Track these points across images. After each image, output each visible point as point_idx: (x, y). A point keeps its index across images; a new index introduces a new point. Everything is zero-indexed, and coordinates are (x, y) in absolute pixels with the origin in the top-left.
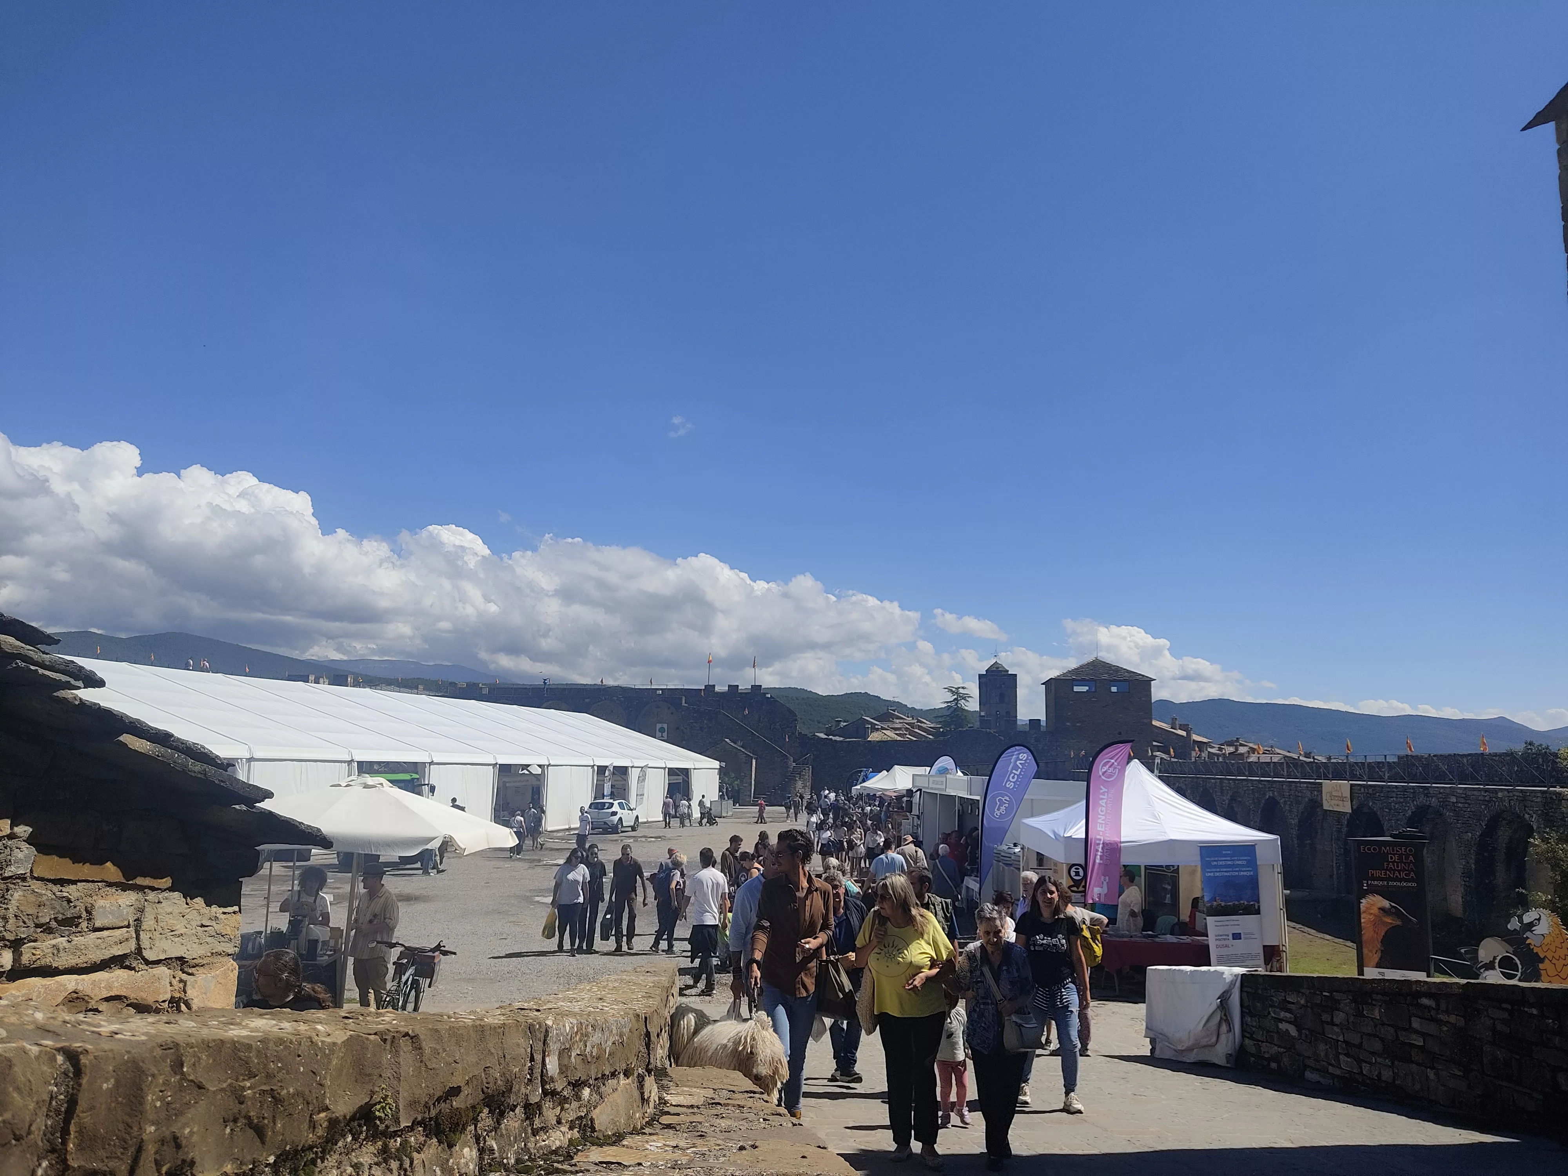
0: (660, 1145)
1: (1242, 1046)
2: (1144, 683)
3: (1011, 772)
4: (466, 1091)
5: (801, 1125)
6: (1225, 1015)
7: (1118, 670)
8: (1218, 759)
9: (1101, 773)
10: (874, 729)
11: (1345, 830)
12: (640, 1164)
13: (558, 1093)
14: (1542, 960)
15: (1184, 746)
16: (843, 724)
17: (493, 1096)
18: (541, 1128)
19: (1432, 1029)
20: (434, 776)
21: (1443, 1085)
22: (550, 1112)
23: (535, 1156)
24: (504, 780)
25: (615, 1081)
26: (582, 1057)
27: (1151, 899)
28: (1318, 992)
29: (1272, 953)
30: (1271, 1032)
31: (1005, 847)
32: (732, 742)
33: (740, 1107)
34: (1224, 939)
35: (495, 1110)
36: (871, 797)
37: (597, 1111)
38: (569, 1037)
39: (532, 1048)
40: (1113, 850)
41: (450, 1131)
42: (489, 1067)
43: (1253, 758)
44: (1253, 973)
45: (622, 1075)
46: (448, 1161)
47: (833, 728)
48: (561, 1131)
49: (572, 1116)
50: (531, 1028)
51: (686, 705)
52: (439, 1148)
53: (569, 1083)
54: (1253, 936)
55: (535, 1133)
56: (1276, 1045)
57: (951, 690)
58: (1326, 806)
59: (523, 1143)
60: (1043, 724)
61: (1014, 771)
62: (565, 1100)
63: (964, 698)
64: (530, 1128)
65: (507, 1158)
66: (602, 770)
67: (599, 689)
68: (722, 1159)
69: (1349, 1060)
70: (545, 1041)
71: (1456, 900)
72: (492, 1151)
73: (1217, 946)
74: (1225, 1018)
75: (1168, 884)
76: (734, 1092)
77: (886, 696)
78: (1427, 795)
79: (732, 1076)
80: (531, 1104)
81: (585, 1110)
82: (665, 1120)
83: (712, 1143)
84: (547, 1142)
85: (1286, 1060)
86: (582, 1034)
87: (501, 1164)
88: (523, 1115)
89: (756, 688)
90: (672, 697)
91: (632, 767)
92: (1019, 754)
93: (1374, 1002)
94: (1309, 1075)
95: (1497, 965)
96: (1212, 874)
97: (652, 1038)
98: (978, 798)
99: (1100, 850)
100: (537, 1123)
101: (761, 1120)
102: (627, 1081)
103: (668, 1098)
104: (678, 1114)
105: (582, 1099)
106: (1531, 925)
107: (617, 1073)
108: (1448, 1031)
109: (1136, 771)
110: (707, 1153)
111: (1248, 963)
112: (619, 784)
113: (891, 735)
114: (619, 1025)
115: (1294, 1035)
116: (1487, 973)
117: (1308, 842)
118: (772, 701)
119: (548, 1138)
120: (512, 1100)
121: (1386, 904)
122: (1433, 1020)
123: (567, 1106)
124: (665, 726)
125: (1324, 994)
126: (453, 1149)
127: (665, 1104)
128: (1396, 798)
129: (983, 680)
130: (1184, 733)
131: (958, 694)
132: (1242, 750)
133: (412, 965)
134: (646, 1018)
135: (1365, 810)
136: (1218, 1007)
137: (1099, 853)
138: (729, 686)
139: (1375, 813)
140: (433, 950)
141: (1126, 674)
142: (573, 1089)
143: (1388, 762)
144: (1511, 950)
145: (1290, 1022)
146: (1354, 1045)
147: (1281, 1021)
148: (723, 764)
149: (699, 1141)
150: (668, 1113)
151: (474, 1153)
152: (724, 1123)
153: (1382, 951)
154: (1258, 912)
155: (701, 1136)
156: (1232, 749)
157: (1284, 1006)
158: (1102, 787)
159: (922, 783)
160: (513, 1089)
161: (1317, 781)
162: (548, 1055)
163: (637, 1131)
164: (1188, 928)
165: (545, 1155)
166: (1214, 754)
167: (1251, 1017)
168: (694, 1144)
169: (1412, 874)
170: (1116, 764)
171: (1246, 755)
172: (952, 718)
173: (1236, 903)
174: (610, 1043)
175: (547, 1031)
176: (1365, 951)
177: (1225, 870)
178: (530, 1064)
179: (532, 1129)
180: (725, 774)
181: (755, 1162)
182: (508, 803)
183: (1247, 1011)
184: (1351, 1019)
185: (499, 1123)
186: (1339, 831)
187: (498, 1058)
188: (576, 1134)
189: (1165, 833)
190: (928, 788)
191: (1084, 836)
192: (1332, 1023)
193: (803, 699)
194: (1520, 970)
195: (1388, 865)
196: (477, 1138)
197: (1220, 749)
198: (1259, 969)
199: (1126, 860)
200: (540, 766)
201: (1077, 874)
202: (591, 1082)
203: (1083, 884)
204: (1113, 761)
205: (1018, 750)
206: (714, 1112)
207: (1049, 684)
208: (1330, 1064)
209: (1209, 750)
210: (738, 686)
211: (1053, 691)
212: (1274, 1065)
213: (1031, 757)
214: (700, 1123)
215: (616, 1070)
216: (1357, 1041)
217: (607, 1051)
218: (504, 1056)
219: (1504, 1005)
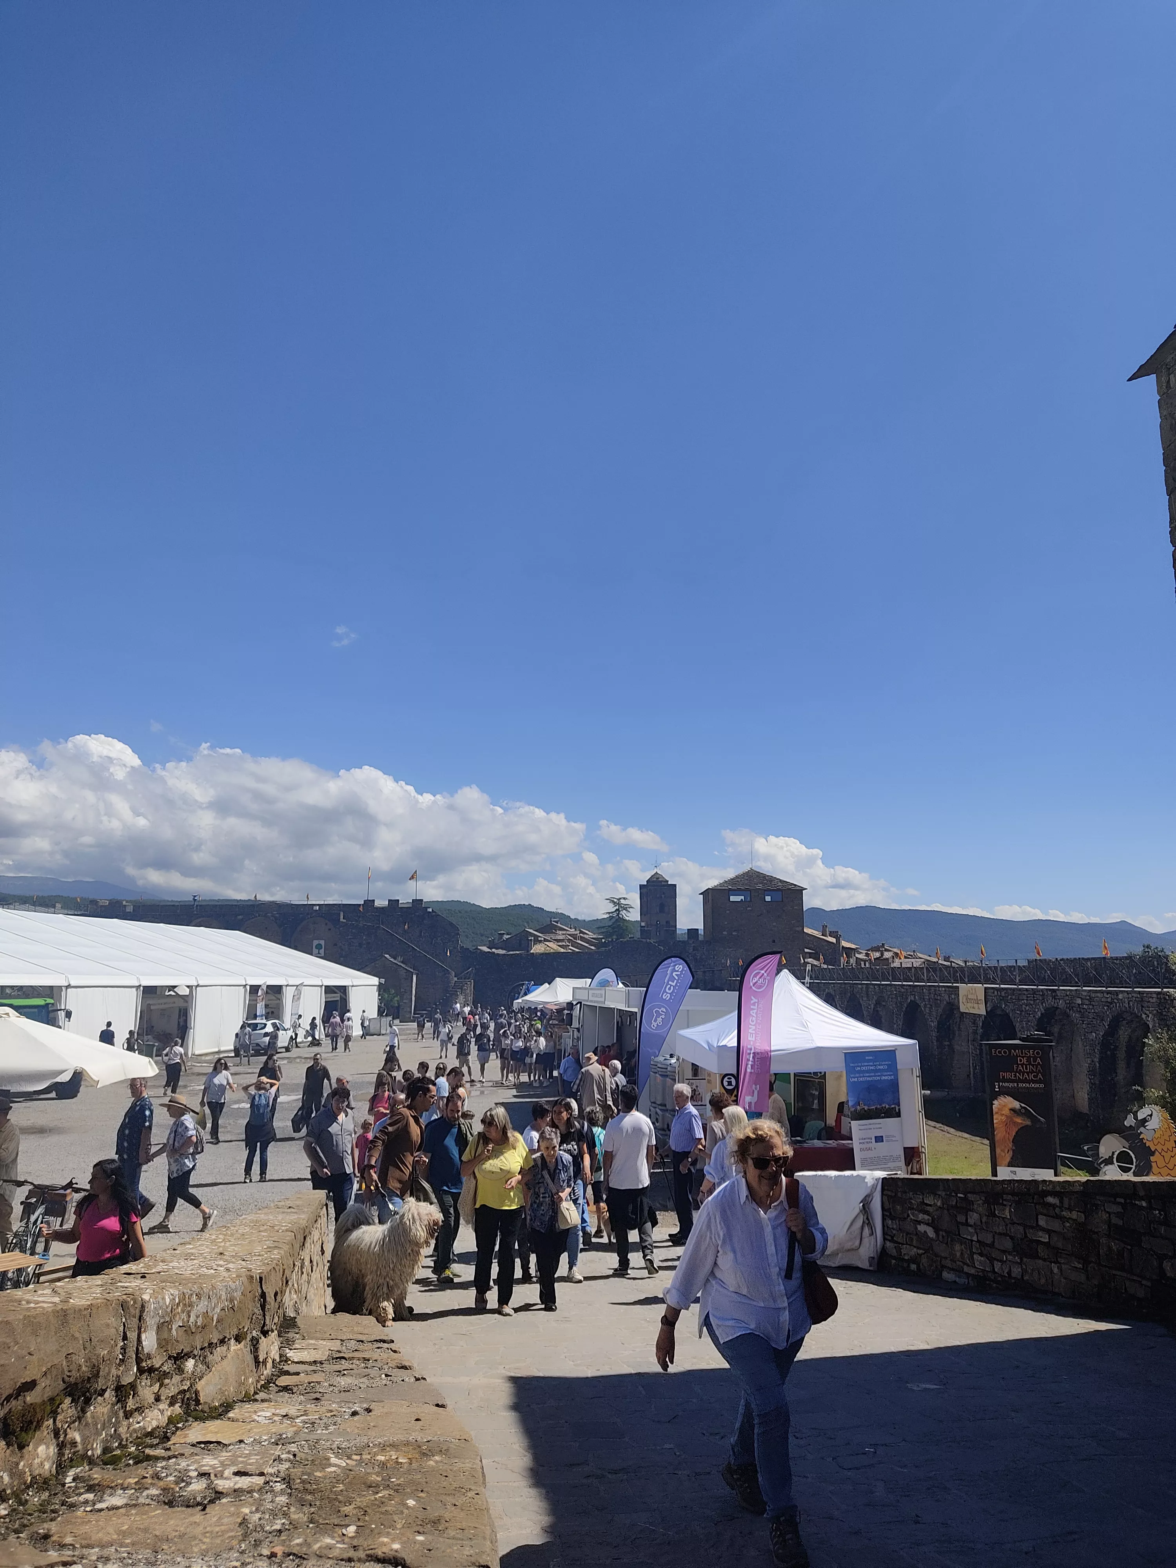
0: (268, 1414)
1: (883, 1248)
2: (796, 893)
3: (668, 984)
4: (42, 1384)
5: (424, 1379)
6: (867, 1219)
7: (771, 879)
8: (865, 965)
9: (751, 984)
10: (537, 941)
11: (980, 1031)
12: (241, 1441)
13: (157, 1369)
14: (1153, 1154)
15: (832, 953)
16: (506, 937)
17: (76, 1384)
18: (136, 1410)
19: (1056, 1225)
20: (71, 1000)
21: (1065, 1278)
22: (147, 1390)
23: (127, 1441)
24: (148, 1002)
25: (224, 1348)
26: (185, 1329)
27: (800, 1105)
28: (953, 1194)
29: (912, 1155)
30: (910, 1234)
31: (661, 1059)
32: (392, 957)
33: (366, 1360)
34: (868, 1143)
35: (79, 1398)
36: (532, 1012)
37: (203, 1382)
38: (169, 1310)
39: (124, 1326)
40: (764, 1059)
41: (21, 1430)
42: (72, 1353)
43: (896, 964)
44: (893, 1176)
45: (233, 1341)
46: (18, 1464)
47: (496, 941)
48: (159, 1410)
49: (172, 1391)
50: (123, 1305)
51: (345, 921)
52: (8, 1451)
53: (170, 1357)
54: (894, 1139)
55: (128, 1415)
56: (915, 1247)
57: (613, 901)
58: (963, 1009)
59: (113, 1429)
60: (701, 932)
61: (670, 983)
62: (166, 1375)
63: (625, 909)
64: (122, 1411)
65: (92, 1449)
66: (254, 989)
67: (253, 906)
68: (332, 1428)
69: (982, 1259)
70: (140, 1318)
71: (1082, 1096)
72: (74, 1444)
73: (861, 1150)
74: (867, 1222)
75: (816, 1090)
76: (362, 1341)
77: (549, 907)
78: (1054, 997)
79: (364, 1323)
80: (124, 1385)
81: (188, 1383)
82: (284, 1381)
83: (324, 1409)
84: (141, 1424)
85: (924, 1261)
86: (185, 1305)
87: (84, 1457)
88: (114, 1399)
89: (417, 902)
90: (330, 912)
91: (287, 986)
92: (676, 965)
93: (1005, 1203)
94: (945, 1275)
95: (1115, 1160)
96: (856, 1080)
97: (268, 1299)
98: (636, 1010)
99: (751, 1059)
100: (131, 1404)
101: (383, 1376)
102: (239, 1346)
103: (290, 1354)
104: (298, 1374)
105: (185, 1372)
106: (1145, 1121)
107: (226, 1340)
108: (1070, 1227)
109: (786, 982)
110: (317, 1421)
111: (891, 1165)
112: (273, 1003)
113: (554, 947)
114: (229, 1289)
115: (931, 1236)
116: (1107, 1168)
117: (947, 1043)
118: (434, 916)
119: (143, 1419)
120: (100, 1384)
121: (1016, 1105)
122: (1057, 1217)
123: (167, 1381)
124: (322, 942)
125: (959, 1195)
126: (24, 1451)
127: (286, 1361)
128: (1027, 1000)
129: (644, 890)
130: (834, 940)
131: (620, 905)
132: (887, 955)
133: (42, 1204)
134: (261, 1278)
135: (999, 1012)
136: (861, 1211)
137: (750, 1063)
138: (389, 900)
139: (1007, 1015)
140: (65, 1188)
141: (780, 884)
142: (175, 1363)
143: (1019, 966)
144: (1127, 1145)
145: (928, 1224)
146: (987, 1245)
147: (920, 1223)
148: (383, 981)
149: (311, 1407)
150: (287, 1373)
151: (51, 1449)
152: (344, 1382)
153: (1013, 1150)
154: (898, 1115)
155: (317, 1399)
156: (878, 955)
157: (923, 1208)
158: (752, 998)
159: (582, 996)
160: (101, 1373)
161: (955, 985)
162: (145, 1331)
163: (249, 1399)
164: (834, 1132)
165: (139, 1438)
166: (862, 960)
167: (892, 1219)
168: (305, 1411)
169: (1040, 1076)
170: (765, 974)
171: (890, 961)
172: (613, 928)
173: (878, 1107)
174: (218, 1310)
175: (143, 1306)
176: (998, 1151)
177: (867, 1075)
178: (122, 1344)
179: (125, 1412)
180: (384, 991)
181: (366, 1428)
182: (153, 1027)
183: (888, 1214)
184: (984, 1220)
185: (84, 1411)
186: (975, 1032)
187: (84, 1342)
188: (177, 1409)
189: (813, 1040)
190: (587, 1001)
191: (736, 1044)
192: (967, 1224)
193: (466, 912)
194: (1134, 1164)
195: (1018, 1067)
196: (56, 1433)
197: (867, 955)
198: (899, 1172)
199: (775, 1068)
200: (188, 987)
201: (730, 1083)
202: (196, 1352)
203: (735, 1092)
204: (763, 972)
205: (674, 962)
206: (337, 1367)
207: (705, 893)
208: (965, 1264)
209: (857, 955)
210: (398, 900)
211: (710, 901)
212: (913, 1267)
213: (686, 968)
214: (319, 1383)
215: (225, 1337)
216: (989, 1241)
217: (215, 1319)
218: (90, 1340)
219: (1118, 1200)
